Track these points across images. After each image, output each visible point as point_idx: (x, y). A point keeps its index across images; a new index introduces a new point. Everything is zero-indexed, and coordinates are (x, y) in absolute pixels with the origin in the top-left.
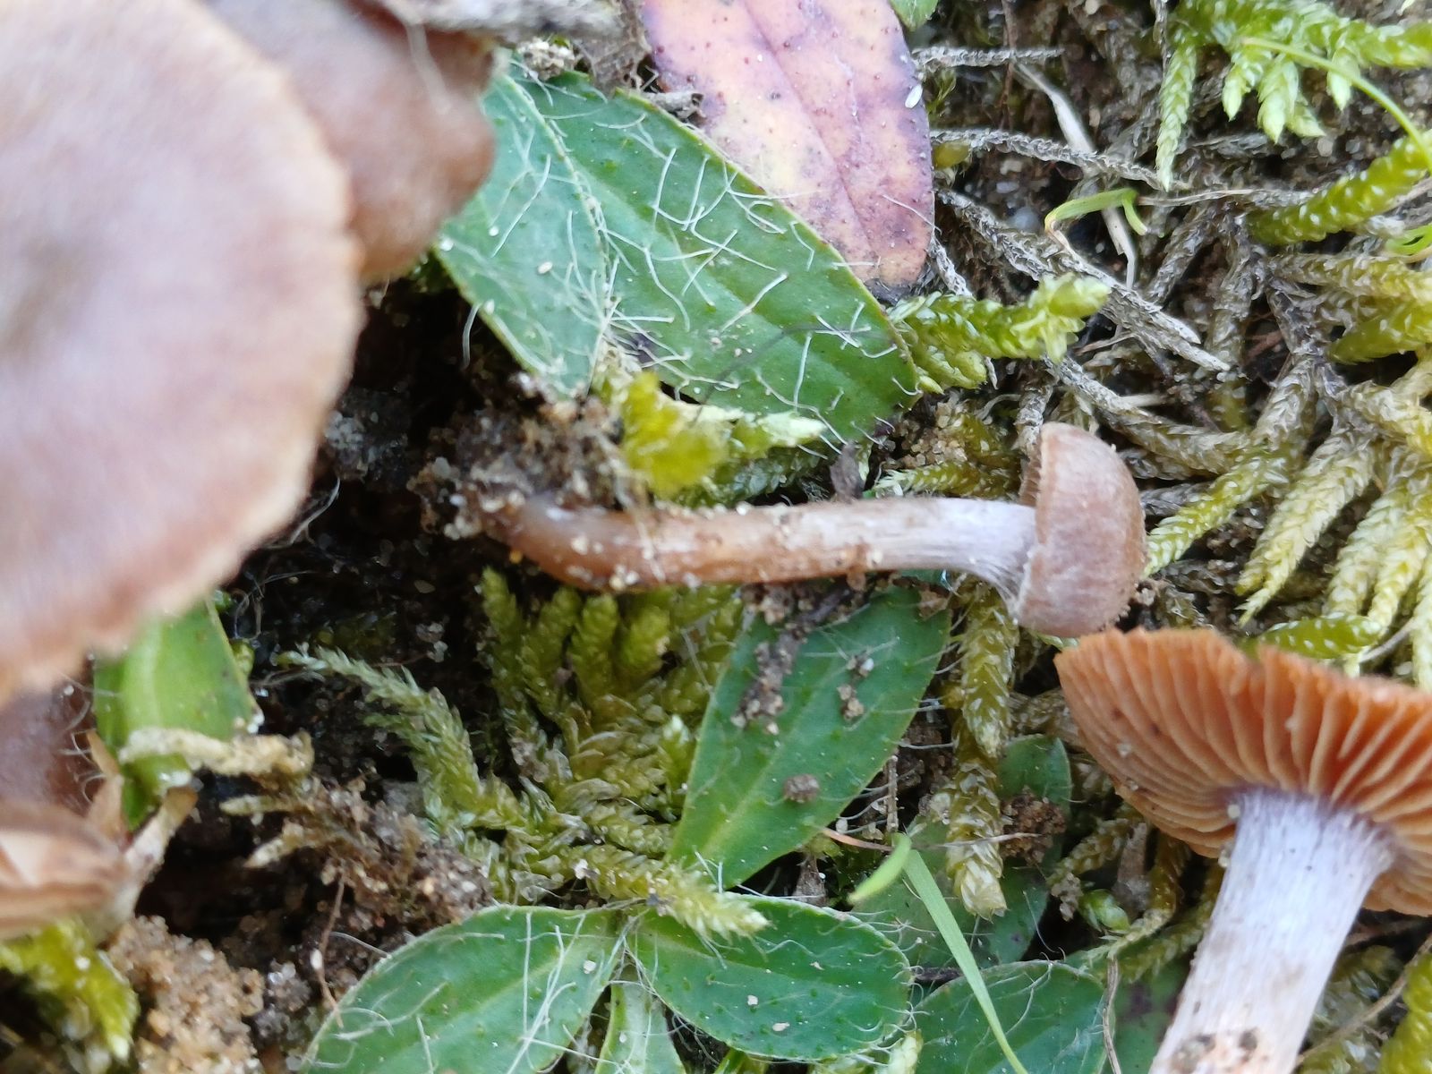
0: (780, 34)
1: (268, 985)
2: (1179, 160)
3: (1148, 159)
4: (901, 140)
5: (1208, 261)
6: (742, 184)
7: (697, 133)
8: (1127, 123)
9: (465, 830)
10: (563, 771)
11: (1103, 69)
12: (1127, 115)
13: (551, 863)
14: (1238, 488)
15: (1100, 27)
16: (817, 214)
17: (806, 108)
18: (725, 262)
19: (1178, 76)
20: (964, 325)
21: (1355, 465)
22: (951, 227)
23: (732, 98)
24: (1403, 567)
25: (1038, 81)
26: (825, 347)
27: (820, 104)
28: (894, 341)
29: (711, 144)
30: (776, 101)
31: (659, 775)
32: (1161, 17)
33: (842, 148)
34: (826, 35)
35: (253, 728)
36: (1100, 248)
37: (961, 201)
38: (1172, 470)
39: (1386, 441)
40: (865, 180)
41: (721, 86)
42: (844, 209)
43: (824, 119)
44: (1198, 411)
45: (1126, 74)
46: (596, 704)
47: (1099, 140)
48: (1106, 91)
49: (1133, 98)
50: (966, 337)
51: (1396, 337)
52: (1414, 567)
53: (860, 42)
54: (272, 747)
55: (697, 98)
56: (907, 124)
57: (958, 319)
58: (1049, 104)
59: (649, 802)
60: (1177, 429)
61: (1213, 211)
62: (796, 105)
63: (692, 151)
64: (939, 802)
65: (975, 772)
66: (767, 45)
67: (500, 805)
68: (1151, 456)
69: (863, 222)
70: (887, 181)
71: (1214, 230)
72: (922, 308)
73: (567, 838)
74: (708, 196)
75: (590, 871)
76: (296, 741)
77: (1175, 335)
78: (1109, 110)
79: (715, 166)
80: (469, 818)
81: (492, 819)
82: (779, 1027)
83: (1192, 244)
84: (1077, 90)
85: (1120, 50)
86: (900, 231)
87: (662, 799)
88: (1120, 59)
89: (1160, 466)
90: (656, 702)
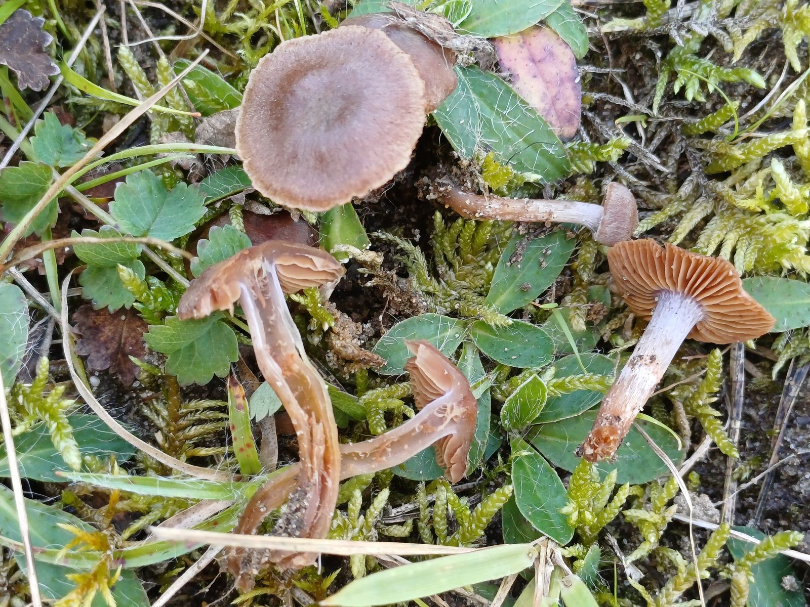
0: (538, 58)
1: (363, 328)
2: (660, 108)
3: (650, 107)
4: (572, 93)
5: (669, 141)
6: (522, 102)
7: (511, 86)
8: (646, 95)
9: (423, 291)
10: (453, 278)
11: (641, 78)
12: (646, 92)
13: (447, 304)
14: (670, 210)
15: (640, 64)
16: (544, 113)
17: (544, 81)
18: (515, 125)
19: (662, 80)
20: (587, 151)
21: (708, 205)
22: (586, 122)
23: (521, 76)
24: (719, 236)
25: (618, 80)
26: (544, 153)
27: (548, 80)
28: (565, 154)
29: (514, 89)
30: (535, 79)
31: (482, 282)
32: (658, 61)
33: (554, 94)
34: (552, 59)
35: (368, 248)
36: (634, 134)
37: (590, 115)
38: (651, 206)
39: (718, 199)
40: (560, 105)
41: (518, 73)
42: (553, 112)
43: (549, 84)
44: (661, 187)
45: (647, 80)
46: (465, 257)
47: (636, 99)
48: (640, 84)
49: (649, 87)
50: (588, 154)
51: (724, 166)
52: (722, 236)
53: (562, 62)
54: (372, 254)
55: (511, 75)
56: (574, 88)
57: (586, 149)
58: (621, 88)
59: (478, 290)
60: (654, 192)
61: (671, 124)
62: (541, 79)
63: (509, 91)
64: (568, 298)
65: (580, 290)
66: (533, 61)
67: (433, 285)
68: (645, 201)
69: (559, 117)
70: (567, 105)
71: (671, 130)
72: (575, 145)
73: (452, 298)
74: (512, 105)
75: (459, 306)
76: (379, 253)
77: (653, 160)
78: (641, 91)
79: (515, 96)
80: (424, 288)
81: (431, 289)
82: (513, 357)
83: (663, 134)
84: (632, 84)
85: (645, 72)
86: (570, 120)
87: (482, 289)
88: (646, 74)
89: (647, 204)
90: (483, 259)
